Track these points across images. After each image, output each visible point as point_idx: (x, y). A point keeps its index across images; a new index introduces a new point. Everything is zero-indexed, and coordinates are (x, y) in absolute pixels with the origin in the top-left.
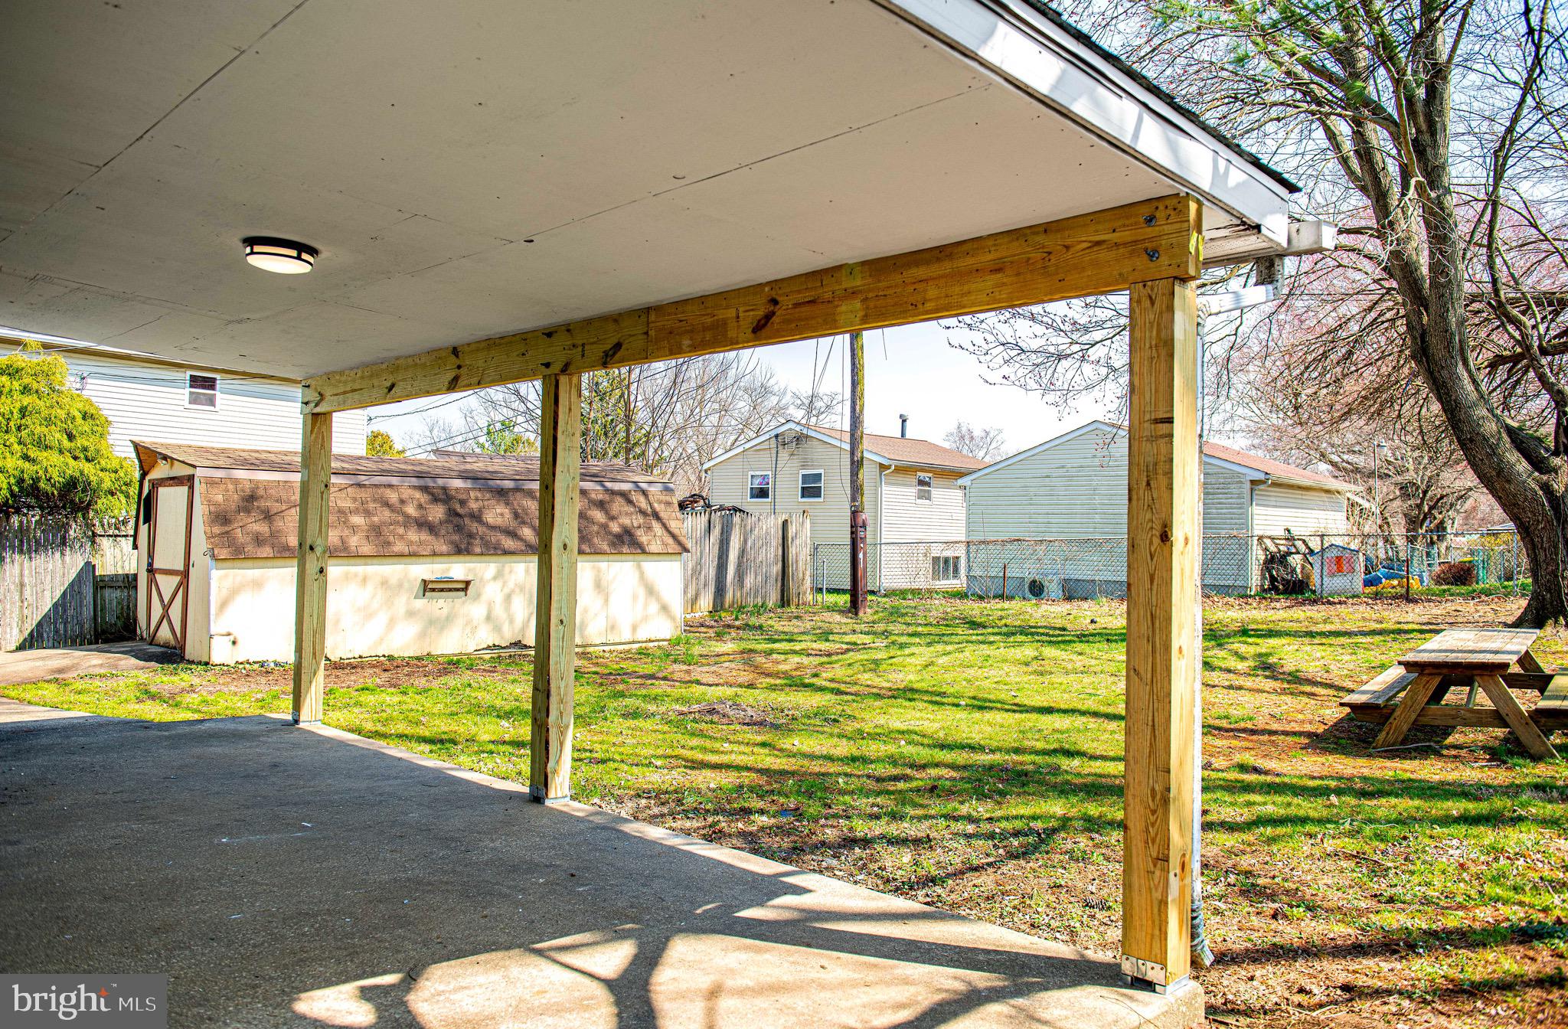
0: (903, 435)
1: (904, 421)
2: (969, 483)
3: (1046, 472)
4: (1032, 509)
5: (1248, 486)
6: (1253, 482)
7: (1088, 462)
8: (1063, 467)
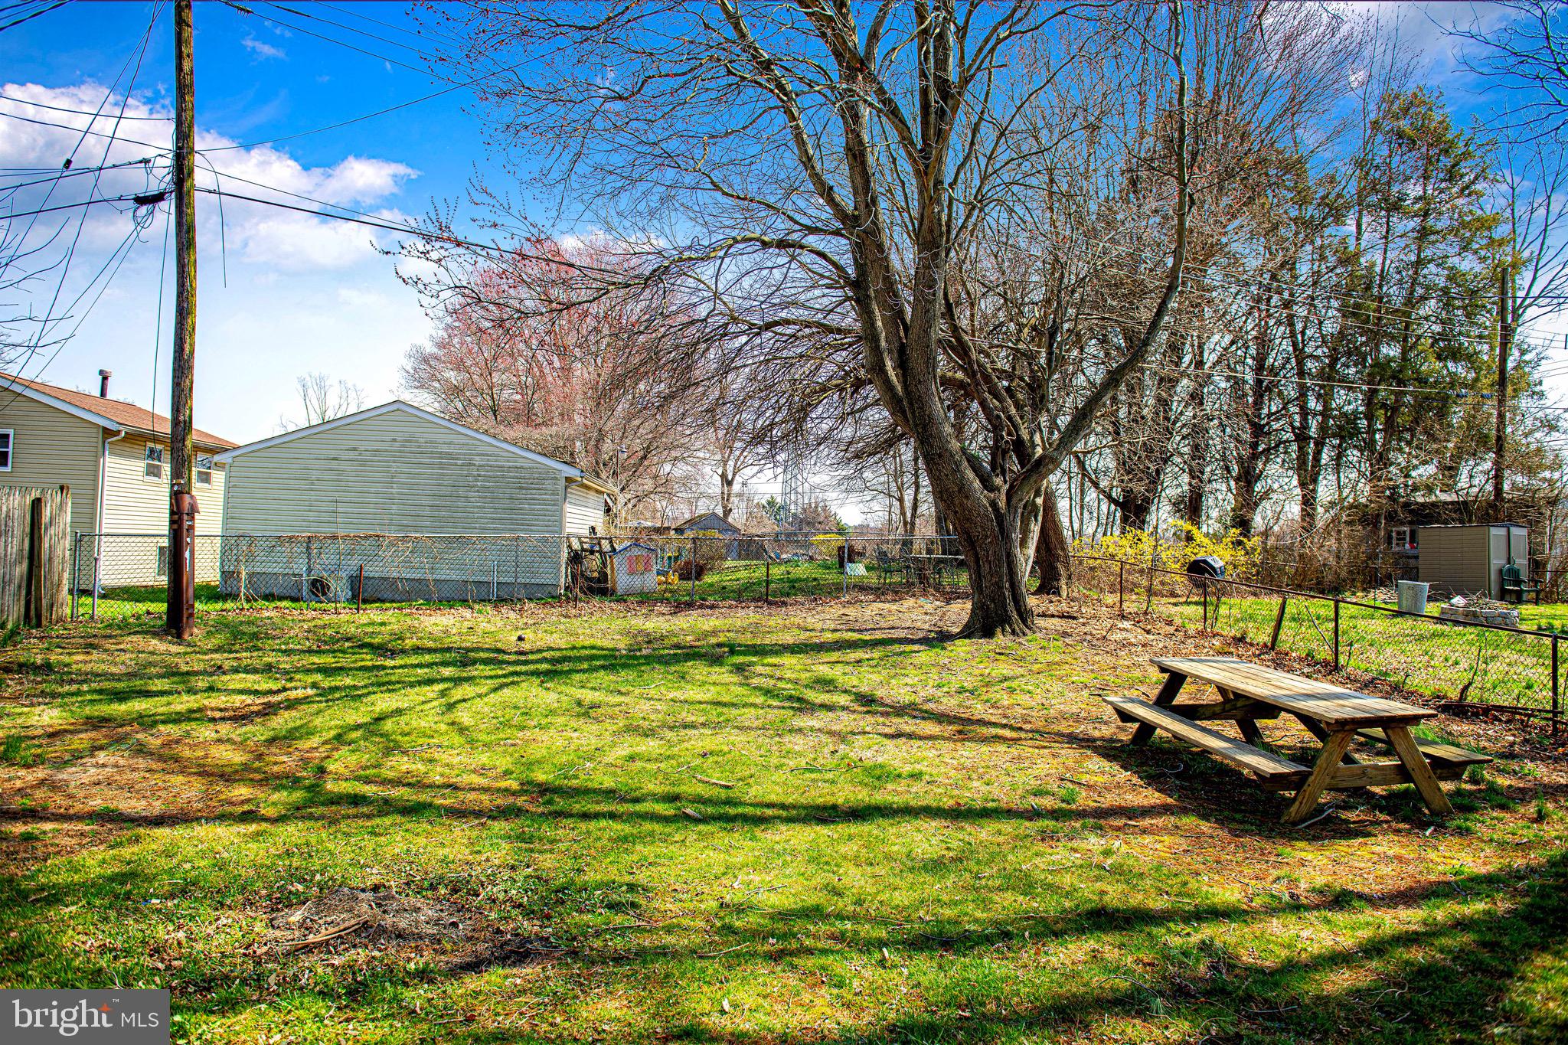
0: (103, 394)
1: (105, 379)
2: (230, 460)
3: (333, 454)
4: (313, 496)
5: (563, 482)
6: (567, 479)
7: (385, 446)
8: (355, 449)
